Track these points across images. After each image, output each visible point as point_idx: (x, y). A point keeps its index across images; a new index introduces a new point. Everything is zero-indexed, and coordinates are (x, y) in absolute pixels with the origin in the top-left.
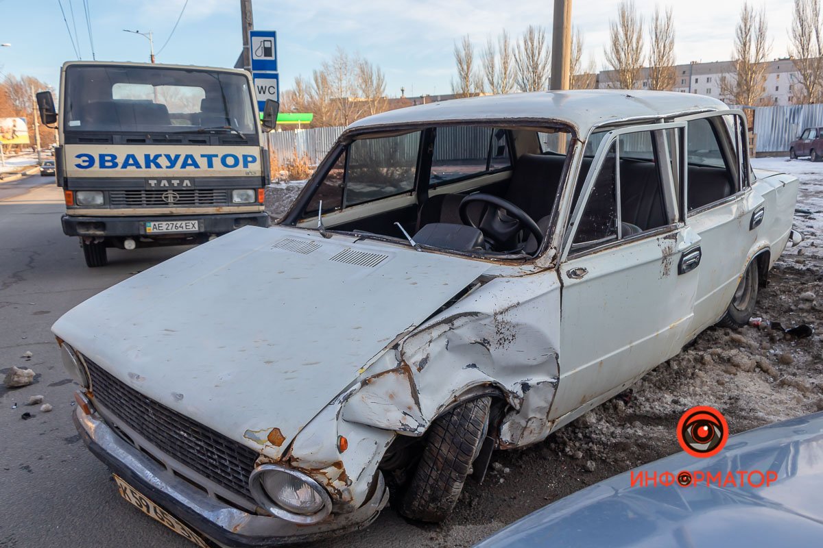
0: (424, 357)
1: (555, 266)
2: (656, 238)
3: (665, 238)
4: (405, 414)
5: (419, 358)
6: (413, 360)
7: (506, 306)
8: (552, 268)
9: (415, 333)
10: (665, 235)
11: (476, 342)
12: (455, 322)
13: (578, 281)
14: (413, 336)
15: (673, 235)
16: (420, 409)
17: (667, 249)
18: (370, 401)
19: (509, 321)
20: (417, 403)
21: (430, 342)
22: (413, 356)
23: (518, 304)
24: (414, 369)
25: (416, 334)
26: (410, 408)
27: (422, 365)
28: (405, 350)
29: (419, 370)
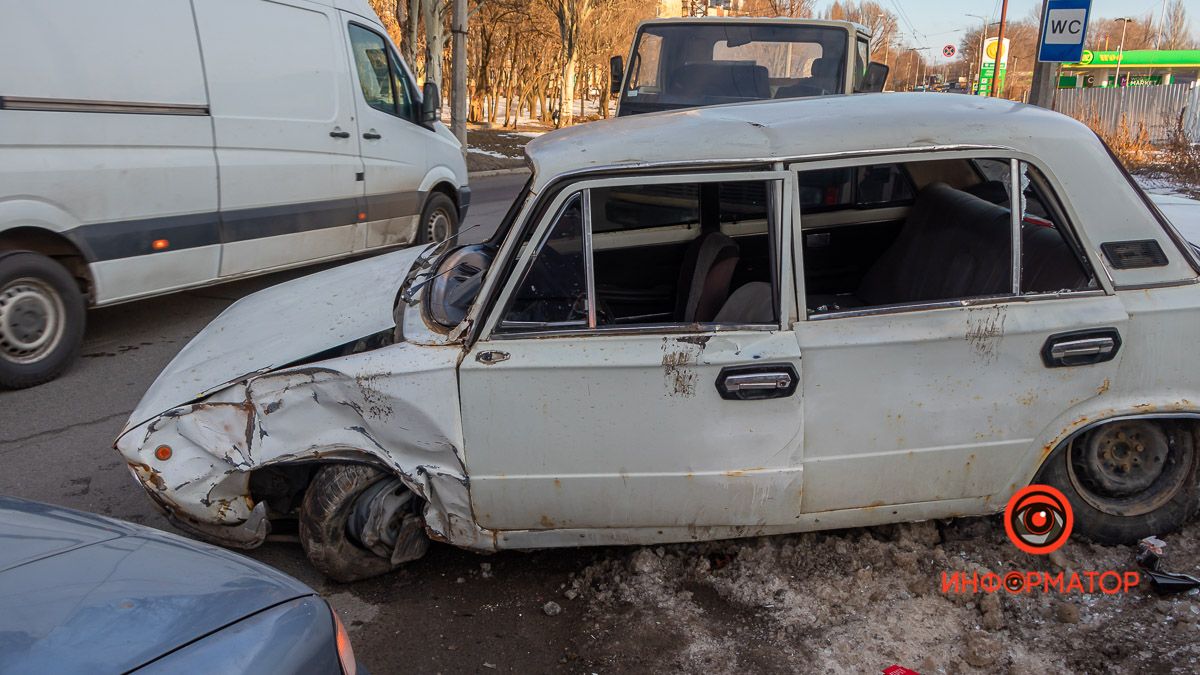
0: (276, 401)
1: (468, 342)
2: (663, 336)
3: (679, 340)
4: (235, 448)
5: (269, 400)
6: (262, 401)
7: (374, 373)
8: (459, 344)
9: (269, 374)
10: (682, 336)
11: (345, 404)
12: (315, 375)
13: (485, 366)
14: (265, 377)
15: (699, 338)
16: (250, 448)
17: (677, 357)
18: (202, 424)
19: (377, 390)
20: (249, 442)
21: (287, 389)
22: (261, 397)
23: (389, 374)
24: (260, 410)
25: (268, 377)
26: (240, 444)
27: (271, 409)
28: (252, 388)
29: (268, 412)
